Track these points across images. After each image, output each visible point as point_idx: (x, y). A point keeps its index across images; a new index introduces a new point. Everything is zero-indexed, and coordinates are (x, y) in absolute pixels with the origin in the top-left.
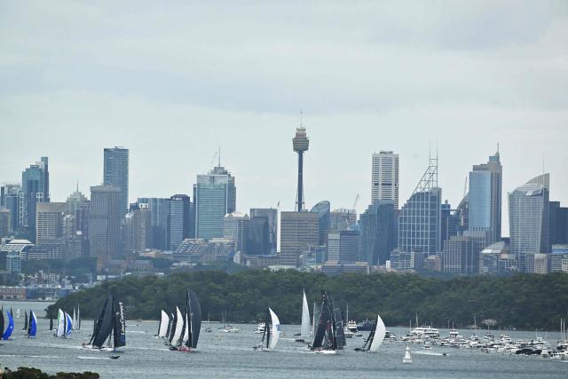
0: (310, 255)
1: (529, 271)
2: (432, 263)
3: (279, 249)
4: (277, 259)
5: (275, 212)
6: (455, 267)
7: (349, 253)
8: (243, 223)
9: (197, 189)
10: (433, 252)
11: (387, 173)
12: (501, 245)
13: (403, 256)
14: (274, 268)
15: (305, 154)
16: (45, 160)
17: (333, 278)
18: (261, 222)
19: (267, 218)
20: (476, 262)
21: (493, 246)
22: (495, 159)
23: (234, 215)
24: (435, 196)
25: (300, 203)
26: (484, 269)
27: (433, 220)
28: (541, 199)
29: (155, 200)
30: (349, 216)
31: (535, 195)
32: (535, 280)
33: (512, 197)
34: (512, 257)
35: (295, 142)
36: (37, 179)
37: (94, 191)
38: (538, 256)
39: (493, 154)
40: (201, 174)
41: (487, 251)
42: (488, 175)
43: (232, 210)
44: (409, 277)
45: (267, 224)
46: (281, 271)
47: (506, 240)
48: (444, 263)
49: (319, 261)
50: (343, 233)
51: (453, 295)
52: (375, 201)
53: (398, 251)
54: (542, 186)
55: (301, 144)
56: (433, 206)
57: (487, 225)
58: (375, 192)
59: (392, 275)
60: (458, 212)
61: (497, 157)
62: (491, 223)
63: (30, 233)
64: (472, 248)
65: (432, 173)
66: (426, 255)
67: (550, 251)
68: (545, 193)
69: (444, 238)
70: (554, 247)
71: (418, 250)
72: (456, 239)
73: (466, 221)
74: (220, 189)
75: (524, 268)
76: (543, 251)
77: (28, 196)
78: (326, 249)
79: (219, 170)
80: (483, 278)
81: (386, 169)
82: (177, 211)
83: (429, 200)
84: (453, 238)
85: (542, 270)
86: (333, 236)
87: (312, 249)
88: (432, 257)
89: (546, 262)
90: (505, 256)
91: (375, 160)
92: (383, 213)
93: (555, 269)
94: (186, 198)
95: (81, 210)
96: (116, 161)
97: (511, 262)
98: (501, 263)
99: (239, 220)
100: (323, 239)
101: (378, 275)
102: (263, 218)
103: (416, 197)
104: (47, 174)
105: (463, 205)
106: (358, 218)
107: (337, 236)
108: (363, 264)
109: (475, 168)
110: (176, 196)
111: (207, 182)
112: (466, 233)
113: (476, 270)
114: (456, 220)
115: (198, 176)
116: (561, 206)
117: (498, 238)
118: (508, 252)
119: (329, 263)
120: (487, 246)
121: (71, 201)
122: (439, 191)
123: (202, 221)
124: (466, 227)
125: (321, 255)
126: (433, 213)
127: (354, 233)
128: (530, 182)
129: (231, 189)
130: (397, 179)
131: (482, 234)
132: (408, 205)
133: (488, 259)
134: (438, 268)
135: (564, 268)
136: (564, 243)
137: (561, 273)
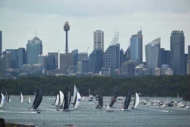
0: (71, 70)
1: (153, 74)
2: (117, 72)
3: (59, 68)
4: (58, 72)
5: (57, 53)
6: (125, 74)
7: (85, 69)
8: (46, 58)
9: (28, 46)
10: (117, 68)
11: (99, 39)
12: (142, 65)
13: (106, 70)
14: (57, 75)
15: (68, 32)
17: (80, 78)
18: (52, 58)
20: (133, 72)
21: (140, 65)
22: (140, 33)
23: (42, 55)
24: (117, 47)
25: (67, 50)
26: (136, 74)
27: (117, 56)
28: (157, 48)
29: (12, 50)
30: (85, 55)
31: (155, 46)
32: (155, 78)
33: (146, 47)
34: (147, 69)
35: (65, 27)
38: (156, 69)
39: (139, 31)
40: (29, 40)
41: (137, 67)
42: (137, 38)
43: (41, 53)
44: (108, 78)
45: (54, 59)
46: (60, 76)
47: (145, 63)
48: (121, 72)
49: (74, 72)
50: (83, 61)
51: (125, 84)
52: (95, 49)
53: (104, 68)
54: (158, 43)
55: (67, 28)
56: (117, 51)
57: (137, 57)
58: (95, 46)
59: (102, 77)
60: (126, 53)
62: (139, 57)
64: (132, 67)
65: (116, 38)
66: (115, 69)
67: (161, 67)
68: (159, 45)
69: (121, 62)
70: (163, 65)
71: (111, 67)
72: (126, 63)
73: (129, 56)
74: (36, 46)
75: (151, 73)
76: (158, 67)
78: (77, 68)
79: (36, 38)
80: (136, 78)
81: (99, 37)
82: (20, 54)
83: (115, 48)
84: (124, 63)
85: (158, 74)
86: (79, 63)
87: (72, 68)
88: (117, 70)
89: (160, 71)
90: (144, 69)
91: (95, 34)
92: (98, 53)
93: (163, 74)
94: (24, 49)
97: (147, 71)
98: (143, 72)
99: (44, 57)
100: (75, 64)
101: (96, 77)
102: (53, 56)
103: (110, 47)
105: (128, 50)
106: (89, 56)
107: (81, 63)
108: (91, 73)
109: (132, 36)
110: (20, 48)
111: (32, 43)
112: (129, 61)
113: (134, 74)
114: (125, 56)
115: (28, 41)
116: (165, 50)
117: (142, 62)
118: (145, 68)
119: (78, 73)
120: (137, 65)
122: (119, 45)
123: (30, 58)
124: (129, 58)
125: (75, 70)
126: (117, 53)
127: (87, 61)
128: (153, 41)
129: (41, 45)
130: (103, 41)
131: (136, 61)
132: (107, 50)
133: (138, 70)
134: (119, 74)
135: (166, 73)
136: (166, 63)
137: (165, 75)
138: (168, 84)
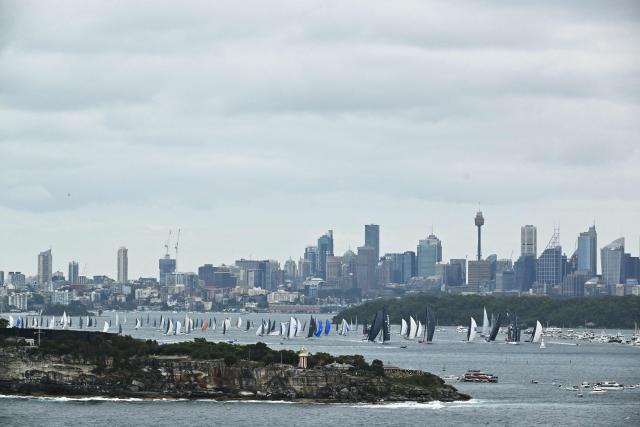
0: (485, 286)
1: (613, 294)
2: (557, 290)
3: (467, 283)
4: (466, 289)
5: (465, 261)
6: (570, 292)
7: (508, 285)
8: (446, 267)
9: (419, 248)
10: (557, 283)
11: (530, 239)
12: (597, 279)
13: (539, 287)
14: (465, 293)
15: (482, 227)
16: (331, 232)
18: (457, 267)
19: (460, 265)
20: (583, 290)
21: (592, 280)
22: (593, 229)
23: (441, 263)
24: (558, 251)
25: (479, 255)
26: (587, 293)
27: (557, 265)
28: (620, 253)
29: (395, 254)
30: (508, 263)
31: (616, 250)
32: (617, 299)
33: (602, 251)
34: (604, 286)
35: (476, 220)
36: (327, 243)
37: (360, 250)
38: (618, 285)
39: (591, 226)
40: (421, 239)
41: (588, 283)
42: (589, 238)
43: (439, 260)
44: (543, 298)
45: (460, 269)
46: (469, 295)
47: (600, 276)
48: (564, 290)
49: (490, 290)
50: (505, 273)
51: (569, 309)
52: (523, 254)
53: (536, 283)
54: (620, 245)
55: (479, 221)
56: (557, 257)
57: (588, 267)
58: (523, 249)
59: (533, 297)
60: (571, 260)
61: (594, 227)
62: (591, 266)
63: (322, 275)
64: (581, 280)
65: (556, 237)
66: (553, 286)
67: (626, 283)
68: (622, 248)
69: (563, 275)
70: (628, 280)
71: (548, 283)
72: (571, 276)
73: (576, 265)
74: (432, 248)
75: (610, 292)
76: (621, 283)
77: (321, 253)
78: (495, 282)
79: (432, 237)
80: (587, 299)
81: (529, 235)
82: (408, 261)
83: (554, 253)
84: (569, 276)
85: (620, 293)
86: (499, 275)
87: (487, 282)
88: (556, 287)
89: (623, 289)
90: (599, 286)
91: (523, 230)
92: (528, 261)
93: (628, 294)
94: (413, 253)
95: (352, 261)
96: (372, 232)
97: (603, 289)
98: (597, 292)
99: (444, 266)
100: (493, 277)
101: (524, 298)
102: (458, 265)
103: (547, 251)
104: (332, 240)
105: (574, 256)
106: (513, 264)
107: (501, 275)
108: (517, 291)
109: (581, 234)
110: (407, 252)
111: (425, 244)
112: (576, 273)
113: (583, 294)
114: (570, 265)
115: (420, 241)
116: (631, 256)
117: (595, 275)
118: (601, 283)
119: (498, 290)
120: (588, 280)
121: (347, 255)
122: (560, 248)
123: (422, 269)
124: (576, 269)
125: (492, 286)
126: (557, 261)
127: (511, 273)
128: (616, 241)
129: (439, 247)
130: (535, 241)
131: (585, 273)
132: (542, 256)
133: (589, 288)
134: (560, 293)
135: (633, 292)
136: (633, 277)
137: (631, 296)
138: (636, 309)
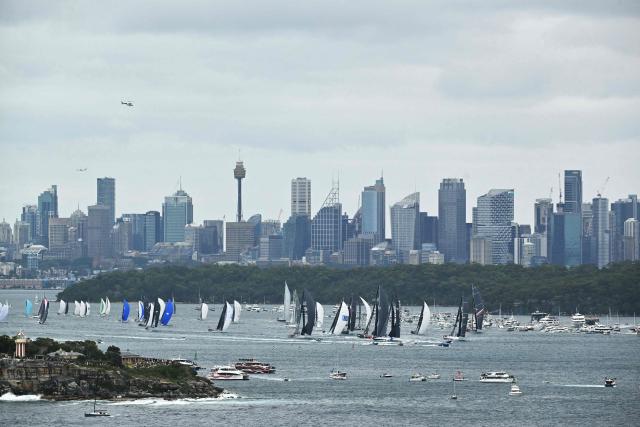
0: (247, 254)
1: (405, 262)
2: (336, 257)
3: (225, 249)
4: (224, 257)
5: (221, 222)
6: (352, 261)
7: (276, 252)
8: (199, 230)
9: (165, 207)
10: (336, 250)
11: (302, 192)
12: (385, 244)
13: (314, 254)
14: (221, 263)
15: (243, 180)
16: (55, 187)
17: (265, 269)
18: (213, 229)
19: (216, 227)
20: (368, 258)
21: (380, 245)
22: (380, 183)
23: (192, 225)
24: (337, 209)
25: (240, 216)
26: (373, 262)
27: (336, 227)
28: (414, 211)
29: (135, 215)
30: (275, 225)
31: (410, 208)
32: (410, 268)
33: (393, 210)
34: (394, 252)
35: (236, 172)
36: (49, 201)
37: (91, 209)
38: (412, 252)
39: (379, 179)
40: (168, 196)
41: (373, 249)
42: (375, 194)
43: (190, 221)
44: (319, 268)
45: (215, 232)
46: (226, 266)
47: (389, 241)
48: (344, 257)
49: (254, 258)
50: (271, 237)
51: (351, 281)
52: (294, 213)
53: (311, 250)
54: (414, 201)
55: (240, 173)
56: (336, 217)
57: (375, 230)
58: (294, 207)
59: (307, 268)
60: (354, 220)
61: (382, 180)
62: (378, 229)
63: (44, 241)
64: (365, 247)
65: (335, 193)
66: (331, 253)
67: (421, 248)
68: (417, 206)
69: (344, 240)
70: (424, 245)
71: (325, 249)
72: (353, 240)
73: (360, 227)
74: (181, 207)
75: (402, 260)
76: (415, 249)
77: (42, 213)
78: (259, 249)
79: (181, 193)
80: (372, 269)
81: (301, 190)
82: (151, 225)
83: (332, 212)
84: (351, 240)
85: (415, 262)
86: (264, 240)
87: (249, 249)
88: (336, 254)
89: (417, 256)
90: (388, 252)
91: (294, 183)
92: (300, 223)
93: (424, 262)
94: (157, 214)
95: (81, 223)
96: (106, 188)
97: (393, 257)
98: (386, 257)
99: (196, 229)
100: (256, 242)
101: (295, 268)
102: (213, 227)
103: (324, 210)
104: (56, 197)
105: (358, 216)
106: (282, 226)
107: (267, 239)
108: (287, 259)
109: (366, 189)
110: (150, 212)
111: (172, 202)
112: (360, 236)
113: (368, 262)
114: (352, 226)
115: (166, 198)
116: (429, 215)
117: (382, 238)
118: (391, 249)
119: (264, 259)
120: (375, 245)
121: (74, 216)
122: (340, 206)
123: (168, 232)
124: (360, 232)
125: (256, 253)
126: (336, 222)
127: (279, 237)
128: (409, 197)
129: (190, 206)
130: (309, 199)
131: (372, 237)
132: (318, 216)
133: (376, 255)
134: (340, 261)
135: (431, 260)
136: (431, 242)
137: (429, 264)
138: (433, 281)
